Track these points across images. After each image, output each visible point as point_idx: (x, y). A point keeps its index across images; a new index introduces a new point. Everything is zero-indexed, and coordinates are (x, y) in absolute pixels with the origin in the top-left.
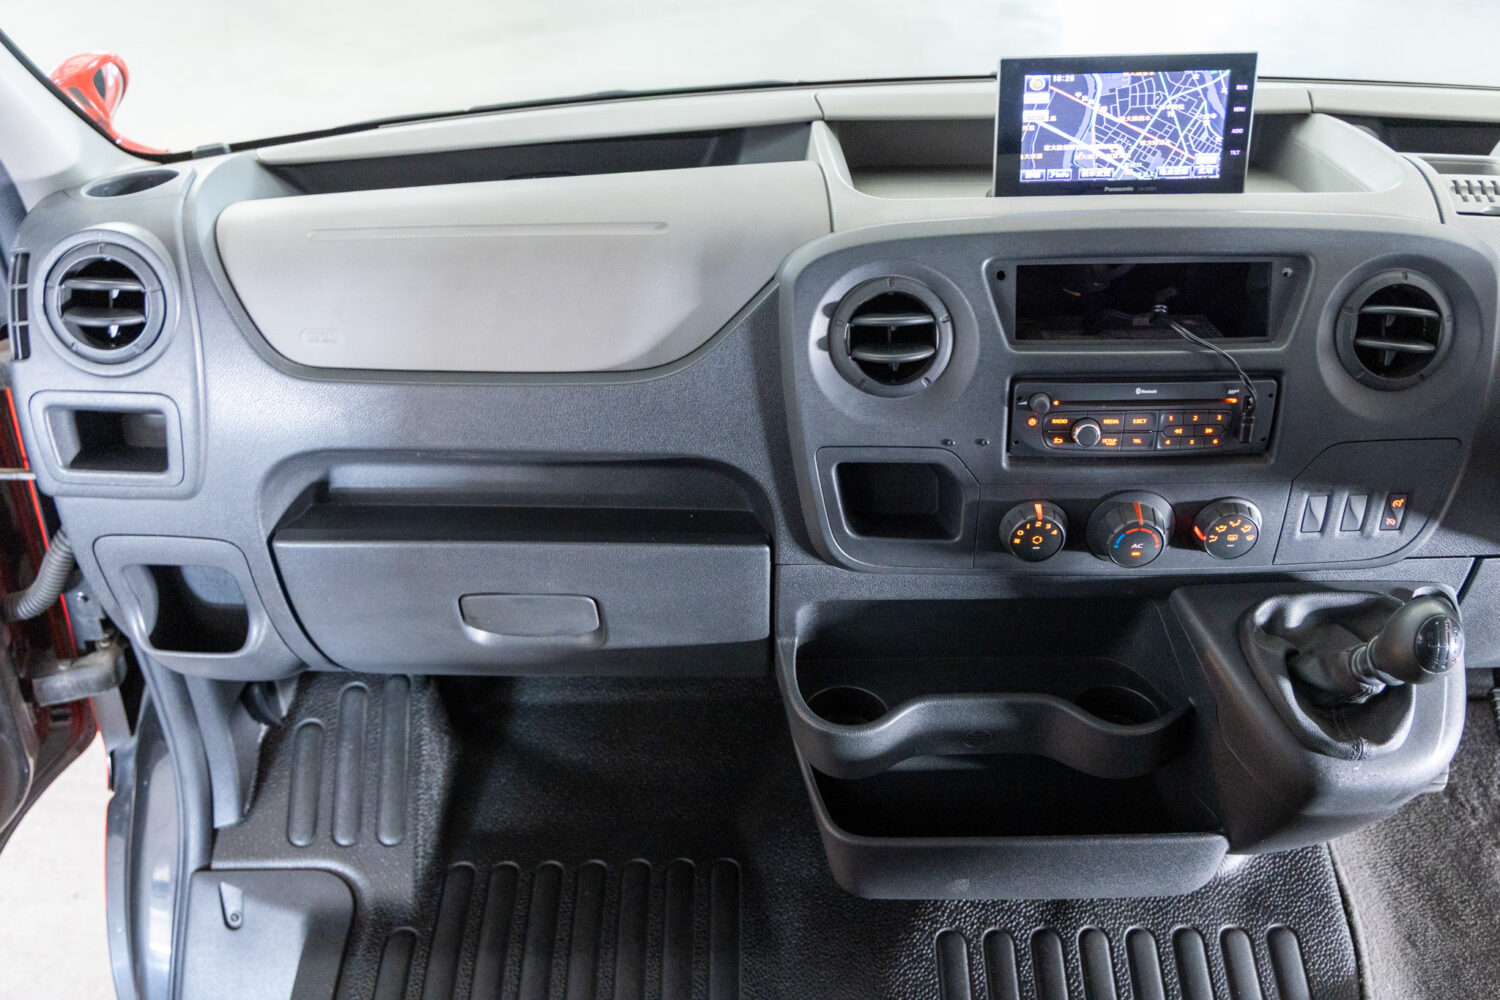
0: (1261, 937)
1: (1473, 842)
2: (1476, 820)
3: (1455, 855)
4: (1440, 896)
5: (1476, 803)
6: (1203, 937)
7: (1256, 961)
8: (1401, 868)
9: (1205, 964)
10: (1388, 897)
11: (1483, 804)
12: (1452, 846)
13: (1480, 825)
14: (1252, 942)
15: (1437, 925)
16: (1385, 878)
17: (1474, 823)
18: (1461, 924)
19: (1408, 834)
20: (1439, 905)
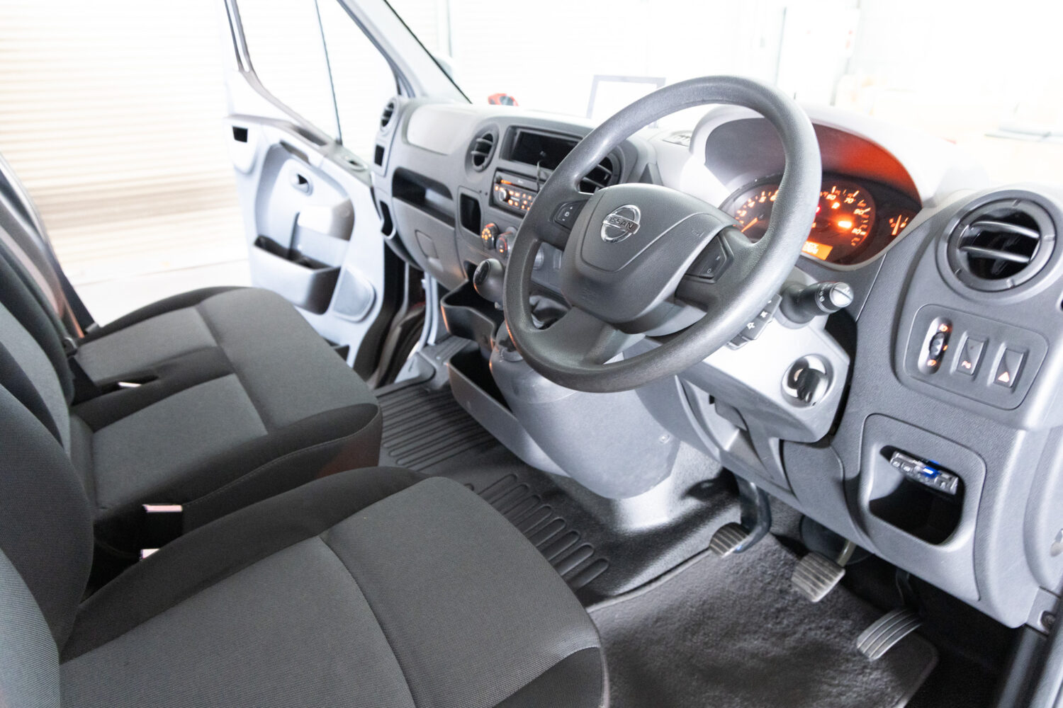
0: (597, 558)
1: (754, 628)
2: (773, 625)
3: (737, 624)
4: (699, 624)
5: (785, 622)
6: (579, 539)
7: (584, 561)
8: (703, 605)
9: (566, 547)
10: (677, 604)
11: (788, 626)
12: (742, 621)
13: (772, 629)
14: (592, 556)
15: (678, 629)
16: (689, 599)
17: (770, 626)
18: (689, 637)
19: (731, 602)
20: (693, 625)
